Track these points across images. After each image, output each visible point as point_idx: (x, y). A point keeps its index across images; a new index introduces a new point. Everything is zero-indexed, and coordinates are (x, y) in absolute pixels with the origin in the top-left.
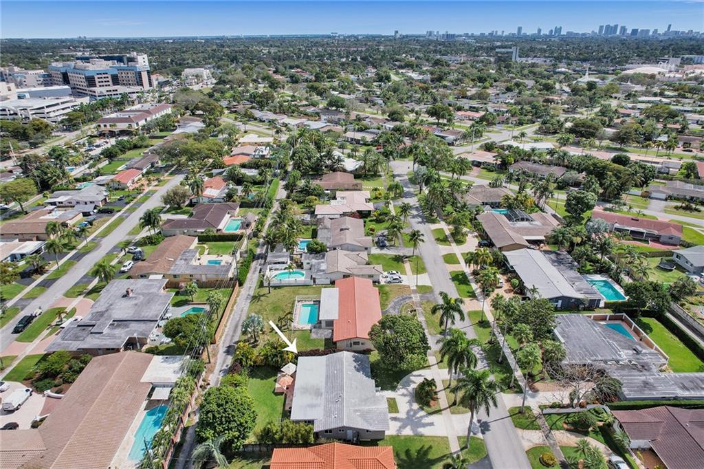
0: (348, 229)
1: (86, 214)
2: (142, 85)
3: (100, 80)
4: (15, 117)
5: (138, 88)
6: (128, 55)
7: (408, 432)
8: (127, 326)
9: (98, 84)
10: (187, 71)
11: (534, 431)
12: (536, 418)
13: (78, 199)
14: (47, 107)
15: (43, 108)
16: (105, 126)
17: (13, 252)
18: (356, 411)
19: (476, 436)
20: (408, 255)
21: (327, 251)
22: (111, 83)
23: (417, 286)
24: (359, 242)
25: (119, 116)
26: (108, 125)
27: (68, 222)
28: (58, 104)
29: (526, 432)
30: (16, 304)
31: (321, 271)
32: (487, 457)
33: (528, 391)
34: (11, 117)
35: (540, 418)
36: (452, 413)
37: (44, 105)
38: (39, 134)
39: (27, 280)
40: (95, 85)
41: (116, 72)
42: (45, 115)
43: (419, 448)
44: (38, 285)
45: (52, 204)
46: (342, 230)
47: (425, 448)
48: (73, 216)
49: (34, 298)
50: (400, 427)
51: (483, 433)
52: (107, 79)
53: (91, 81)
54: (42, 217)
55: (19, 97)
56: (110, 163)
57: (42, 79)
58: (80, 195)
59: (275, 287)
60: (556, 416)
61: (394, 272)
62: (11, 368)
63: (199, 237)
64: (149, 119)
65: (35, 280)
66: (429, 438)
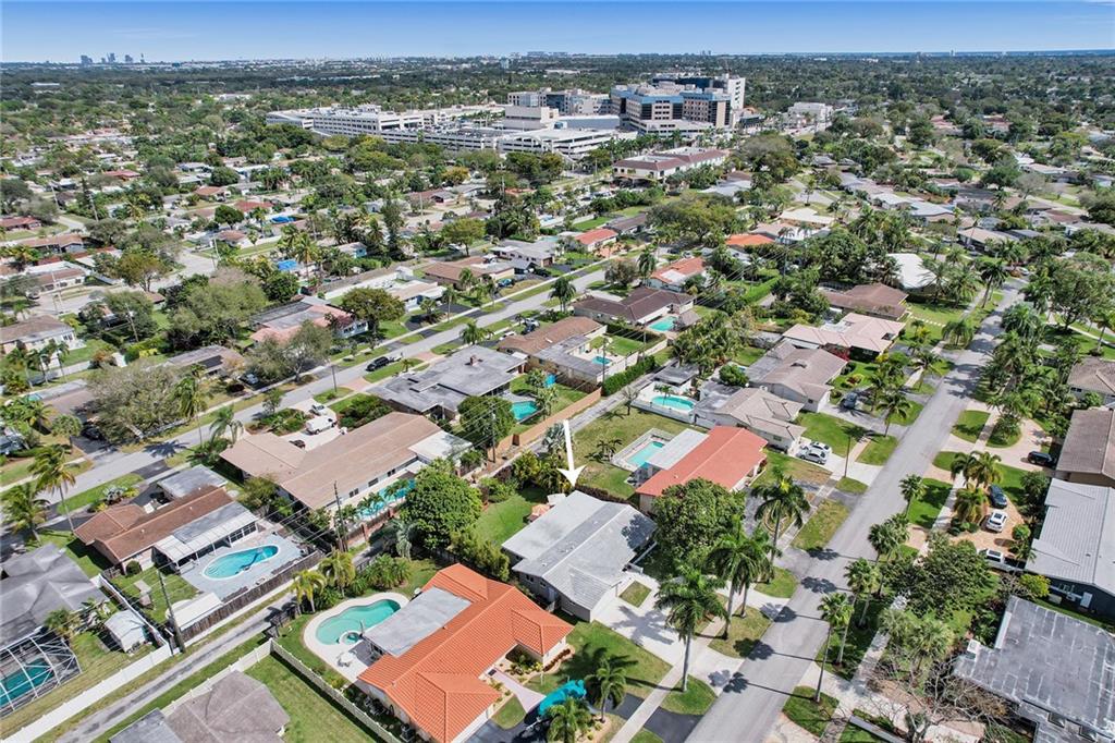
0: (804, 367)
1: (518, 271)
2: (714, 122)
3: (659, 110)
4: (538, 149)
5: (707, 125)
6: (716, 78)
7: (627, 632)
8: (445, 394)
9: (654, 115)
10: (798, 106)
11: (806, 732)
12: (830, 720)
13: (522, 253)
14: (576, 140)
15: (571, 141)
16: (623, 171)
17: (421, 294)
18: (572, 570)
19: (713, 688)
20: (878, 432)
21: (744, 387)
22: (670, 115)
23: (844, 477)
24: (803, 389)
25: (647, 160)
26: (626, 170)
27: (492, 276)
28: (591, 138)
29: (792, 725)
30: (388, 346)
31: (710, 408)
32: (698, 718)
33: (862, 683)
34: (534, 149)
35: (837, 723)
36: (710, 646)
37: (573, 138)
38: (545, 172)
39: (416, 325)
40: (649, 117)
41: (681, 101)
42: (569, 151)
43: (618, 655)
44: (419, 333)
45: (497, 253)
46: (795, 365)
47: (628, 660)
48: (500, 269)
49: (407, 344)
50: (622, 623)
51: (727, 690)
52: (667, 110)
53: (646, 112)
54: (475, 265)
55: (556, 127)
56: (595, 218)
57: (599, 106)
58: (530, 248)
59: (642, 411)
60: (868, 736)
61: (822, 445)
62: (340, 399)
63: (609, 326)
64: (683, 168)
65: (421, 327)
66: (643, 653)
